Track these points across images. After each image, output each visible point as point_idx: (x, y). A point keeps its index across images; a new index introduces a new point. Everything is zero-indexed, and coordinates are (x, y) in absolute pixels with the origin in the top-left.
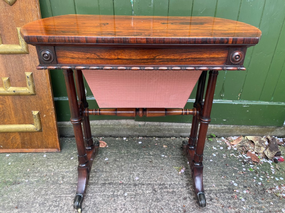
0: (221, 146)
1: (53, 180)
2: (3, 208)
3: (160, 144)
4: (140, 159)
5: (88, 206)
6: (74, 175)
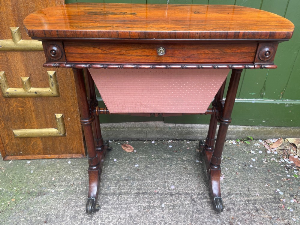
1: (81, 189)
3: (192, 148)
4: (172, 165)
5: (123, 219)
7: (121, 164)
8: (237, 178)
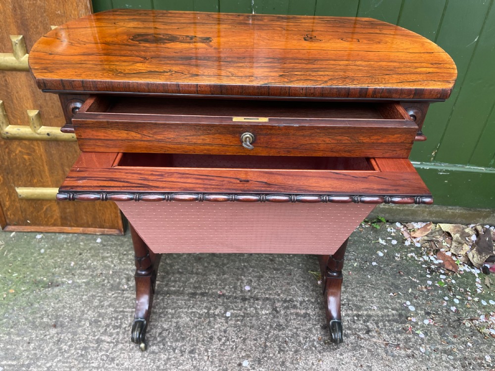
0: (394, 238)
1: (112, 282)
2: (33, 325)
5: (167, 330)
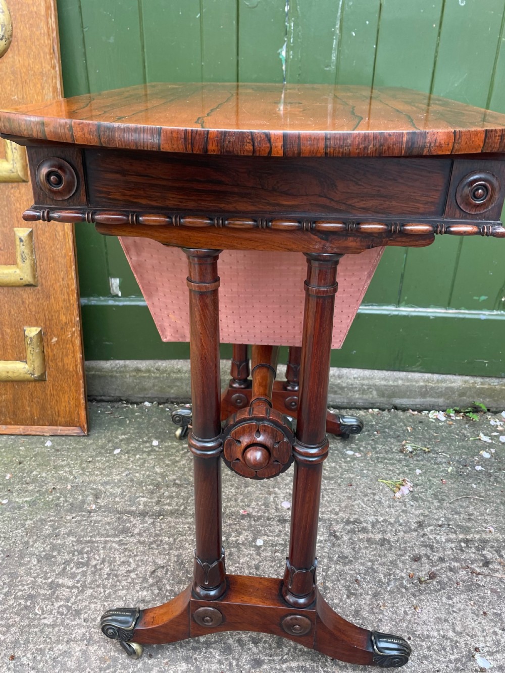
0: (501, 433)
1: (71, 500)
6: (124, 492)
7: (168, 451)
8: (442, 492)
